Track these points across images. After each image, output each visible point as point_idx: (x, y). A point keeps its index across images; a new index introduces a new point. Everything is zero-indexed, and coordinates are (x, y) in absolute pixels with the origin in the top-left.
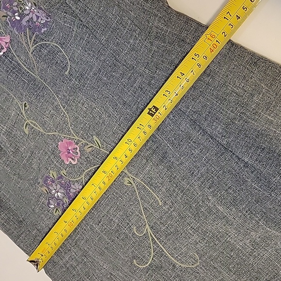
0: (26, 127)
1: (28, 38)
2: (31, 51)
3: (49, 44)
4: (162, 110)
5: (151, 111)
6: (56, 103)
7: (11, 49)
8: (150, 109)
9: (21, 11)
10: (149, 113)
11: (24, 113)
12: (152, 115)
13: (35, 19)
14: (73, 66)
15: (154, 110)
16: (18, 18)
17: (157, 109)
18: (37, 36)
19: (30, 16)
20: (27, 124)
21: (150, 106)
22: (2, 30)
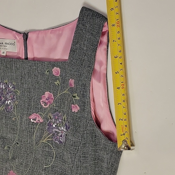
0: (7, 147)
1: (48, 137)
2: (43, 141)
3: (52, 149)
6: (29, 163)
7: (38, 125)
9: (58, 125)
11: (14, 143)
13: (60, 135)
14: (50, 169)
16: (54, 126)
18: (52, 140)
19: (60, 132)
20: (9, 147)
22: (43, 115)
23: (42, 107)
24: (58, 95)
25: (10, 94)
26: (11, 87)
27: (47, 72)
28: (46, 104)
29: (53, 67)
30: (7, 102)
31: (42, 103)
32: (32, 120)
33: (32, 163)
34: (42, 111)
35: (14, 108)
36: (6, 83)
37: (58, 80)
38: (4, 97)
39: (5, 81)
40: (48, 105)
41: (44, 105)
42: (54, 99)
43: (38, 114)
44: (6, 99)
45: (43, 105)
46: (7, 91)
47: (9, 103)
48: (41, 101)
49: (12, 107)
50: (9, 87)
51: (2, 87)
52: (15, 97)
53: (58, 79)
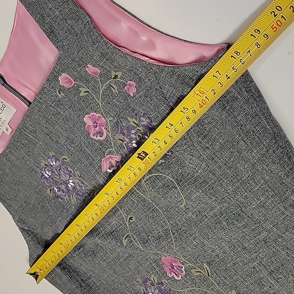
0: (125, 239)
3: (165, 178)
4: (151, 155)
5: (141, 155)
6: (166, 227)
8: (139, 154)
9: (138, 139)
10: (138, 157)
11: (128, 224)
12: (142, 159)
15: (143, 155)
16: (135, 146)
17: (146, 154)
20: (128, 236)
21: (139, 151)
22: (114, 150)
23: (101, 143)
24: (100, 104)
25: (62, 173)
26: (55, 164)
27: (60, 94)
28: (100, 133)
29: (58, 81)
30: (70, 186)
31: (94, 138)
32: (109, 170)
33: (169, 221)
34: (107, 147)
35: (83, 183)
36: (46, 165)
37: (80, 89)
38: (61, 184)
39: (43, 165)
40: (105, 131)
41: (100, 136)
42: (102, 114)
43: (107, 155)
44: (66, 183)
45: (99, 138)
46: (56, 172)
47: (72, 184)
48: (91, 135)
49: (81, 184)
50: (52, 164)
51: (48, 175)
52: (69, 169)
53: (79, 86)
